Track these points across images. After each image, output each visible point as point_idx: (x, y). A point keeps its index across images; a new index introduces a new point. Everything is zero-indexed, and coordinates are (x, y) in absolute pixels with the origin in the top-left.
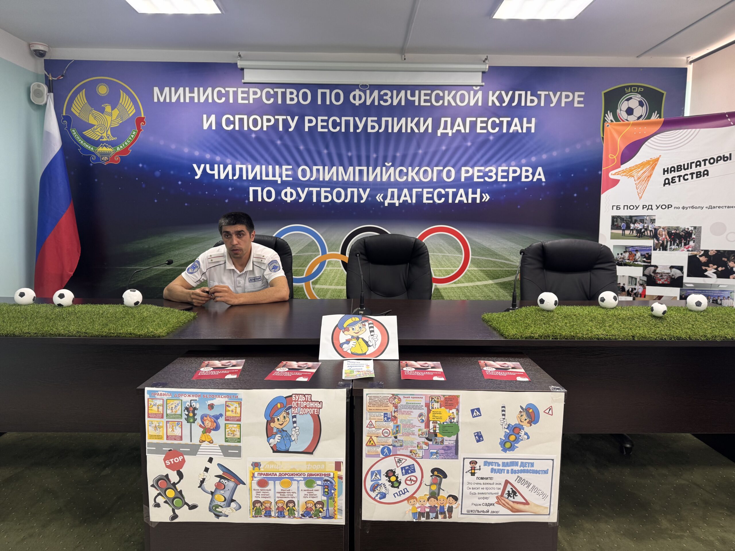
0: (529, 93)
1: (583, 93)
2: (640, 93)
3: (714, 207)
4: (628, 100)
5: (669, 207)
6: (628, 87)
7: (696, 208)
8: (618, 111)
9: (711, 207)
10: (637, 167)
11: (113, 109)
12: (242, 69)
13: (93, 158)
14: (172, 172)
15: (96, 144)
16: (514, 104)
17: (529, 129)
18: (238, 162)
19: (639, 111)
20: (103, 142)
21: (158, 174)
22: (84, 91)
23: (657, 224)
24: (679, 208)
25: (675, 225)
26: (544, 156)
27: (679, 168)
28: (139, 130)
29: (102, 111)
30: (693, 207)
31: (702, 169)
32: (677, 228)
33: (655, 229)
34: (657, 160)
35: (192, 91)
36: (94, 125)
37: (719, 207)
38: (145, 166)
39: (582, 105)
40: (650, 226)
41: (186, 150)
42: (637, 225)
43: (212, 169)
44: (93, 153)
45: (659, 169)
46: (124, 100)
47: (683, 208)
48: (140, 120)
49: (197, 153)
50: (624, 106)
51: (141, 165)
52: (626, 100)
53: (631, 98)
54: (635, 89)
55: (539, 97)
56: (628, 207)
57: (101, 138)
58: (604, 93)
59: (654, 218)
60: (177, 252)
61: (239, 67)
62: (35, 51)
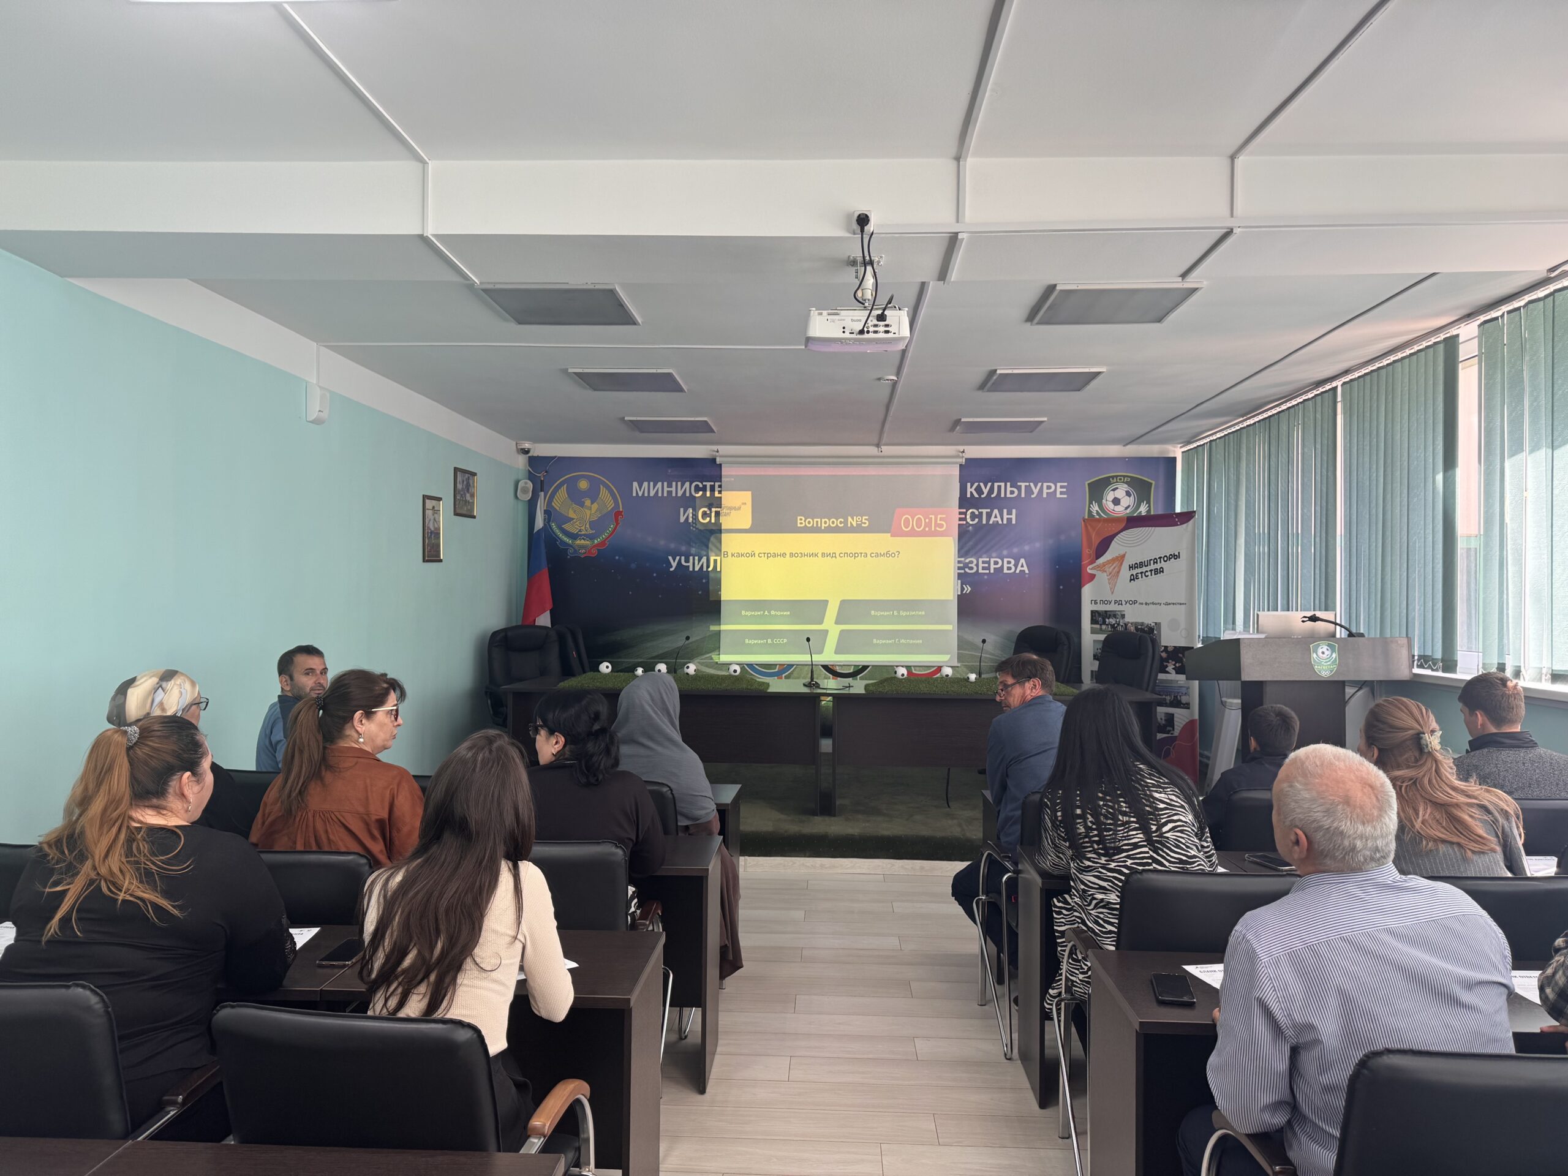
0: (1008, 484)
1: (1066, 484)
2: (1126, 483)
3: (1169, 604)
4: (1114, 490)
5: (1135, 602)
6: (1113, 477)
7: (1156, 604)
8: (1104, 501)
9: (1167, 604)
10: (1108, 562)
11: (592, 503)
12: (721, 465)
13: (571, 551)
14: (648, 565)
15: (574, 537)
16: (992, 496)
17: (1010, 520)
18: (713, 554)
19: (1126, 501)
20: (581, 535)
21: (633, 566)
22: (565, 486)
23: (1127, 619)
24: (1142, 604)
25: (1140, 621)
26: (1027, 548)
27: (1141, 565)
28: (617, 524)
29: (582, 505)
30: (1153, 603)
31: (1158, 566)
32: (1142, 624)
33: (1125, 624)
34: (1123, 556)
35: (670, 486)
36: (573, 519)
37: (1173, 604)
38: (621, 558)
39: (1065, 496)
40: (1121, 621)
41: (662, 543)
42: (1111, 620)
43: (687, 561)
44: (571, 546)
45: (1125, 566)
46: (604, 493)
47: (1146, 604)
48: (618, 514)
49: (672, 546)
50: (1110, 496)
51: (617, 558)
52: (1112, 490)
53: (1117, 488)
54: (1120, 479)
55: (1019, 488)
56: (1103, 602)
57: (580, 531)
58: (1089, 484)
59: (1123, 613)
60: (649, 644)
61: (718, 463)
62: (522, 449)
